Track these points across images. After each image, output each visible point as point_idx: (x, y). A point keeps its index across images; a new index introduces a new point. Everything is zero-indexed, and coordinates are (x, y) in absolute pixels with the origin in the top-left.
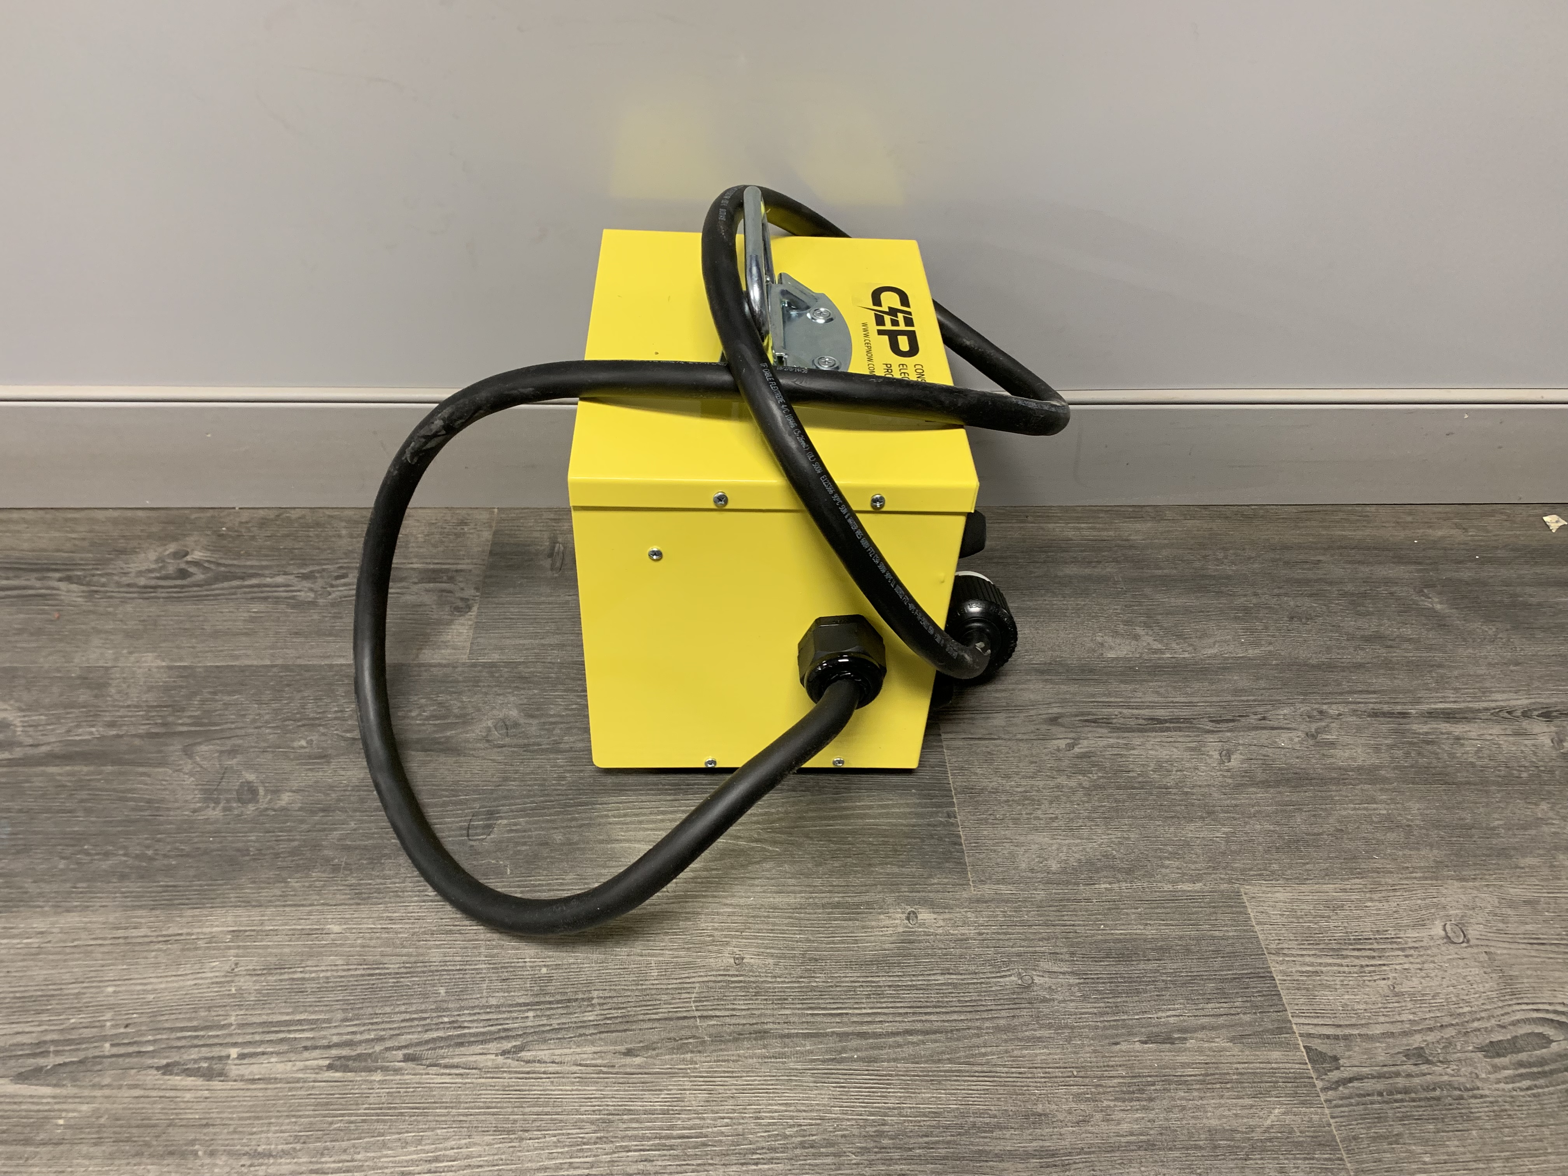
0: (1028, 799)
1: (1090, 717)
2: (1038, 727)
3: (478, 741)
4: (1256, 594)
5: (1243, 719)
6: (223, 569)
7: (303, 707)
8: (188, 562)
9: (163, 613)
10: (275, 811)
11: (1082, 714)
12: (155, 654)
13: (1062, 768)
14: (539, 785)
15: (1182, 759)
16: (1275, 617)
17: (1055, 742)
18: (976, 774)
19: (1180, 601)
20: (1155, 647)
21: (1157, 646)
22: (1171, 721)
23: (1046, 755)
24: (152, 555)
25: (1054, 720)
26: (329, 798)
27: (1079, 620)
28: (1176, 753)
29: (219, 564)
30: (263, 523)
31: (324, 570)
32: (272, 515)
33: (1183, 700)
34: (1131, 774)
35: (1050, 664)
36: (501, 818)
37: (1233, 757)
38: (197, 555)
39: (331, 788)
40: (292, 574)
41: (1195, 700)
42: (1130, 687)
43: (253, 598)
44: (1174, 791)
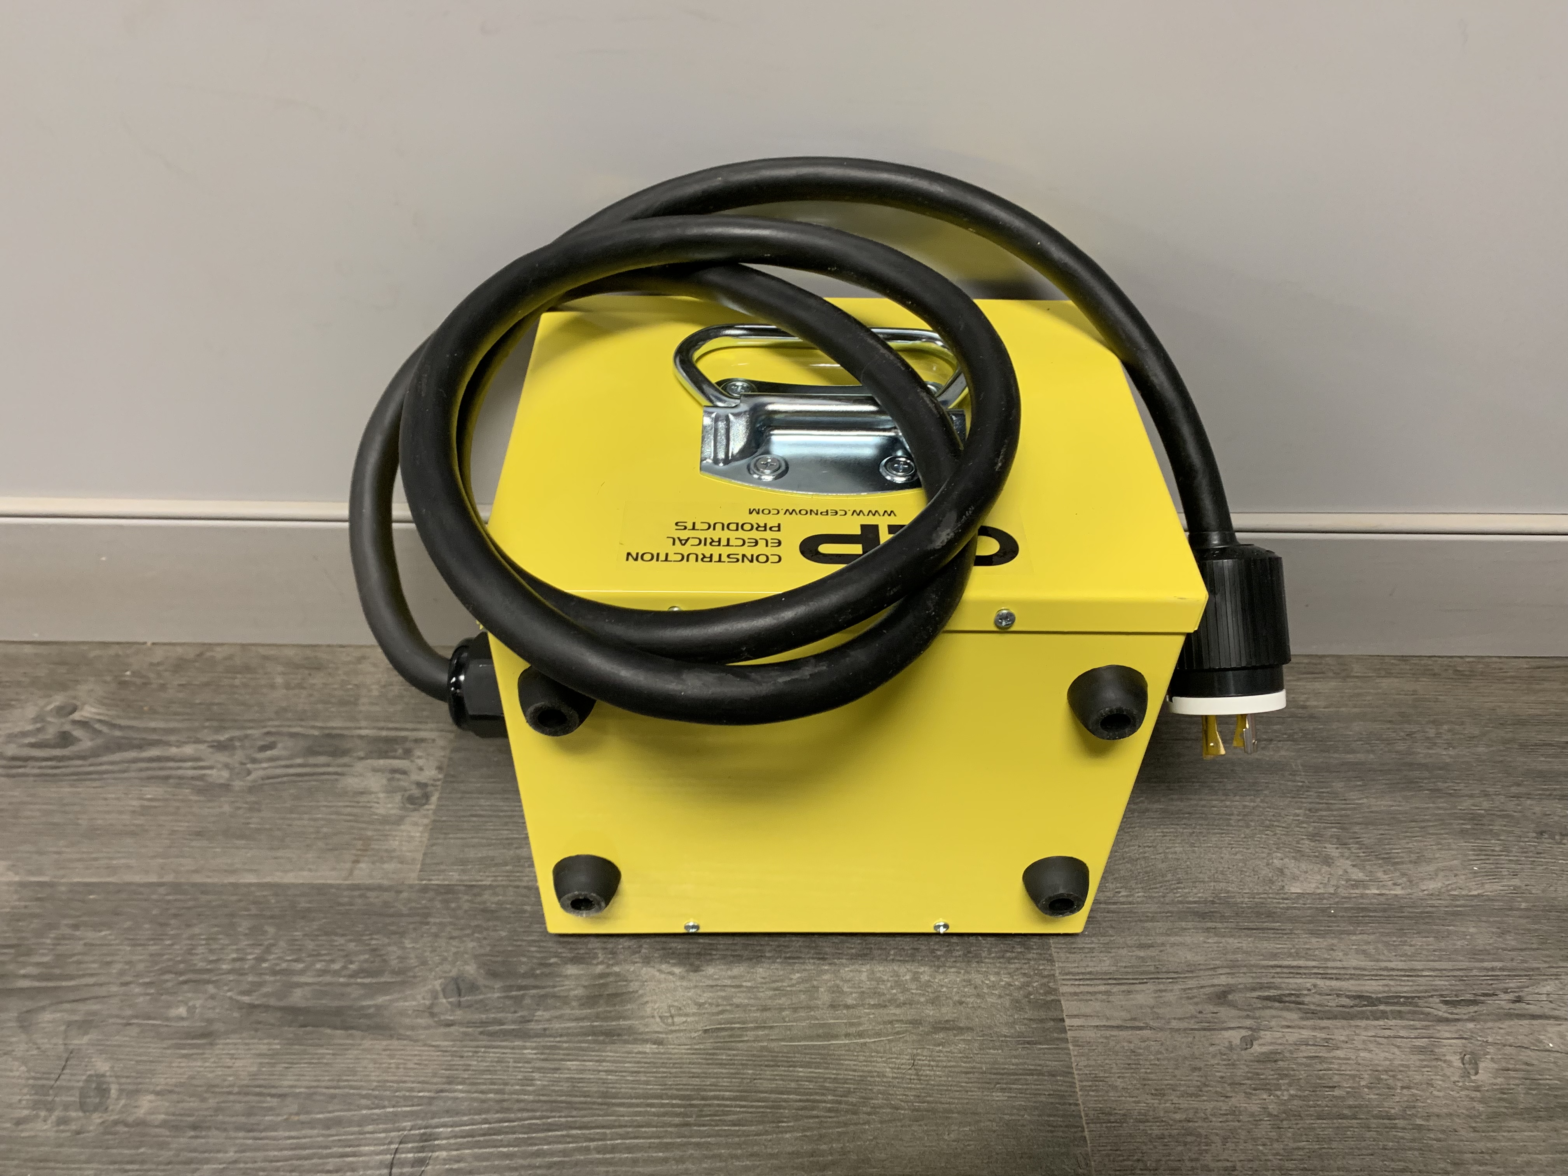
0: (1191, 1134)
1: (1272, 993)
2: (1200, 1007)
3: (418, 1013)
4: (1486, 795)
5: (1489, 1000)
6: (118, 733)
7: (190, 951)
8: (75, 722)
9: (29, 799)
10: (126, 1125)
11: (1262, 987)
12: (10, 863)
13: (1237, 1079)
14: (497, 1092)
15: (1408, 1066)
16: (1517, 831)
17: (1227, 1034)
18: (1114, 1088)
19: (1382, 804)
20: (1354, 877)
21: (1357, 874)
22: (1386, 1001)
23: (1214, 1056)
24: (31, 711)
25: (1222, 997)
26: (204, 1105)
27: (1248, 831)
28: (1399, 1057)
29: (114, 726)
30: (180, 666)
31: (247, 736)
32: (191, 653)
33: (1401, 965)
34: (1337, 1092)
35: (1213, 902)
36: (441, 1148)
37: (1482, 1065)
38: (88, 712)
39: (211, 1087)
40: (205, 742)
41: (1418, 965)
42: (1324, 943)
43: (149, 778)
44: (1400, 1123)
